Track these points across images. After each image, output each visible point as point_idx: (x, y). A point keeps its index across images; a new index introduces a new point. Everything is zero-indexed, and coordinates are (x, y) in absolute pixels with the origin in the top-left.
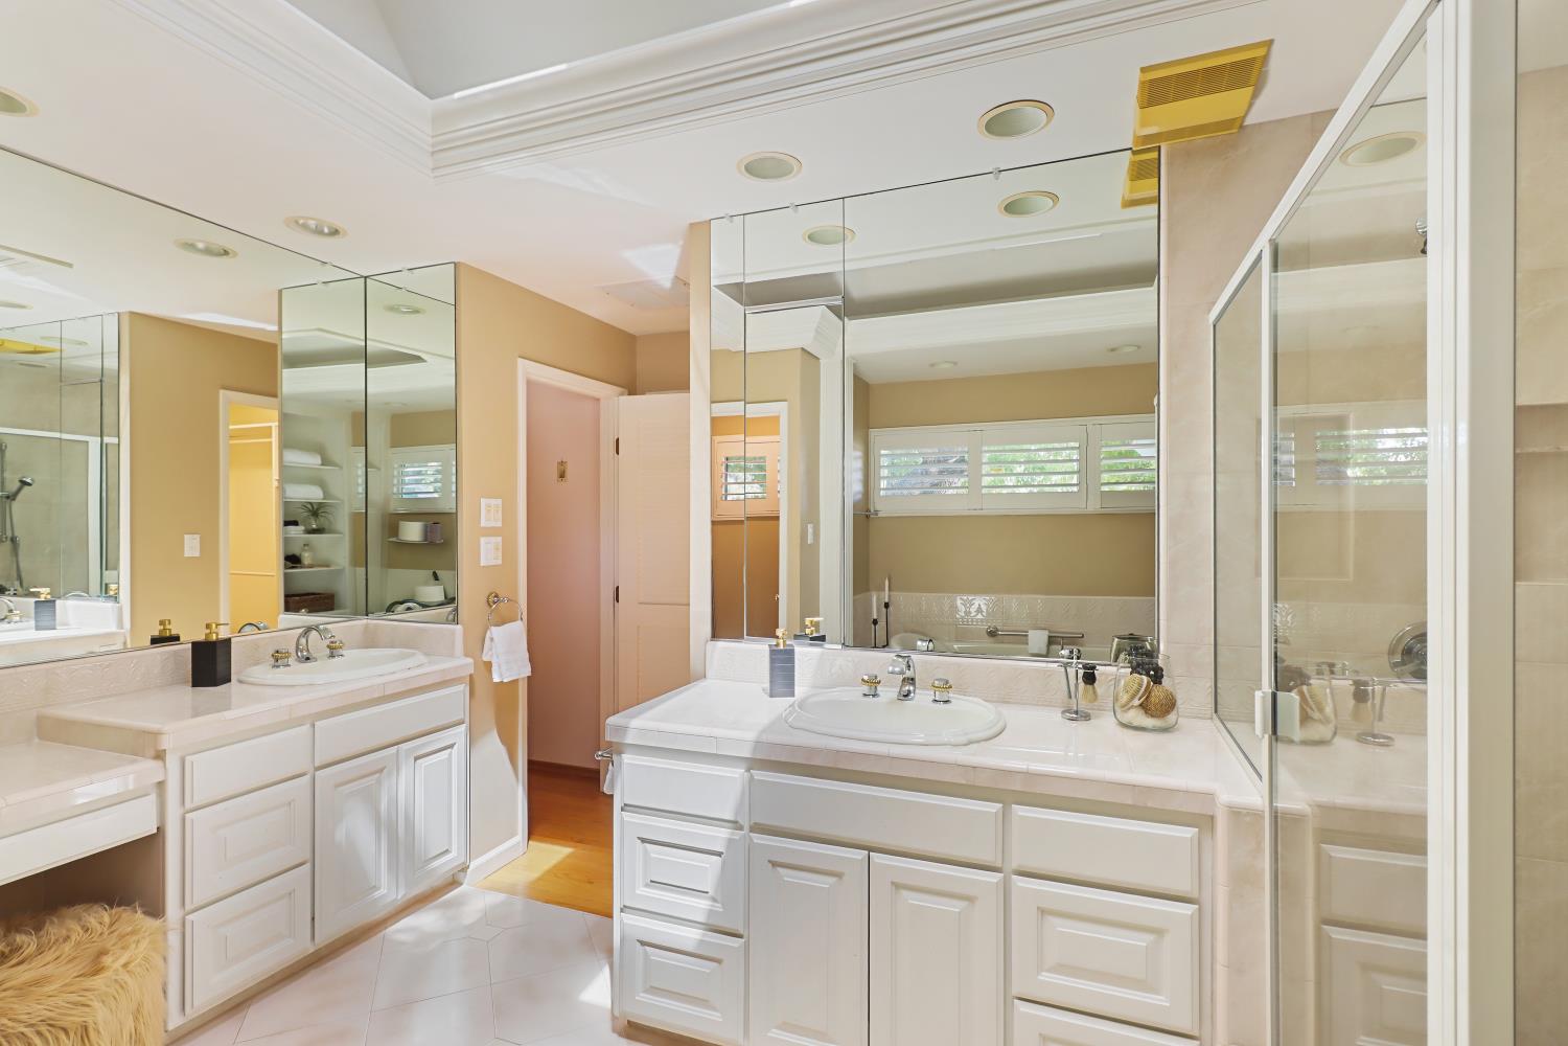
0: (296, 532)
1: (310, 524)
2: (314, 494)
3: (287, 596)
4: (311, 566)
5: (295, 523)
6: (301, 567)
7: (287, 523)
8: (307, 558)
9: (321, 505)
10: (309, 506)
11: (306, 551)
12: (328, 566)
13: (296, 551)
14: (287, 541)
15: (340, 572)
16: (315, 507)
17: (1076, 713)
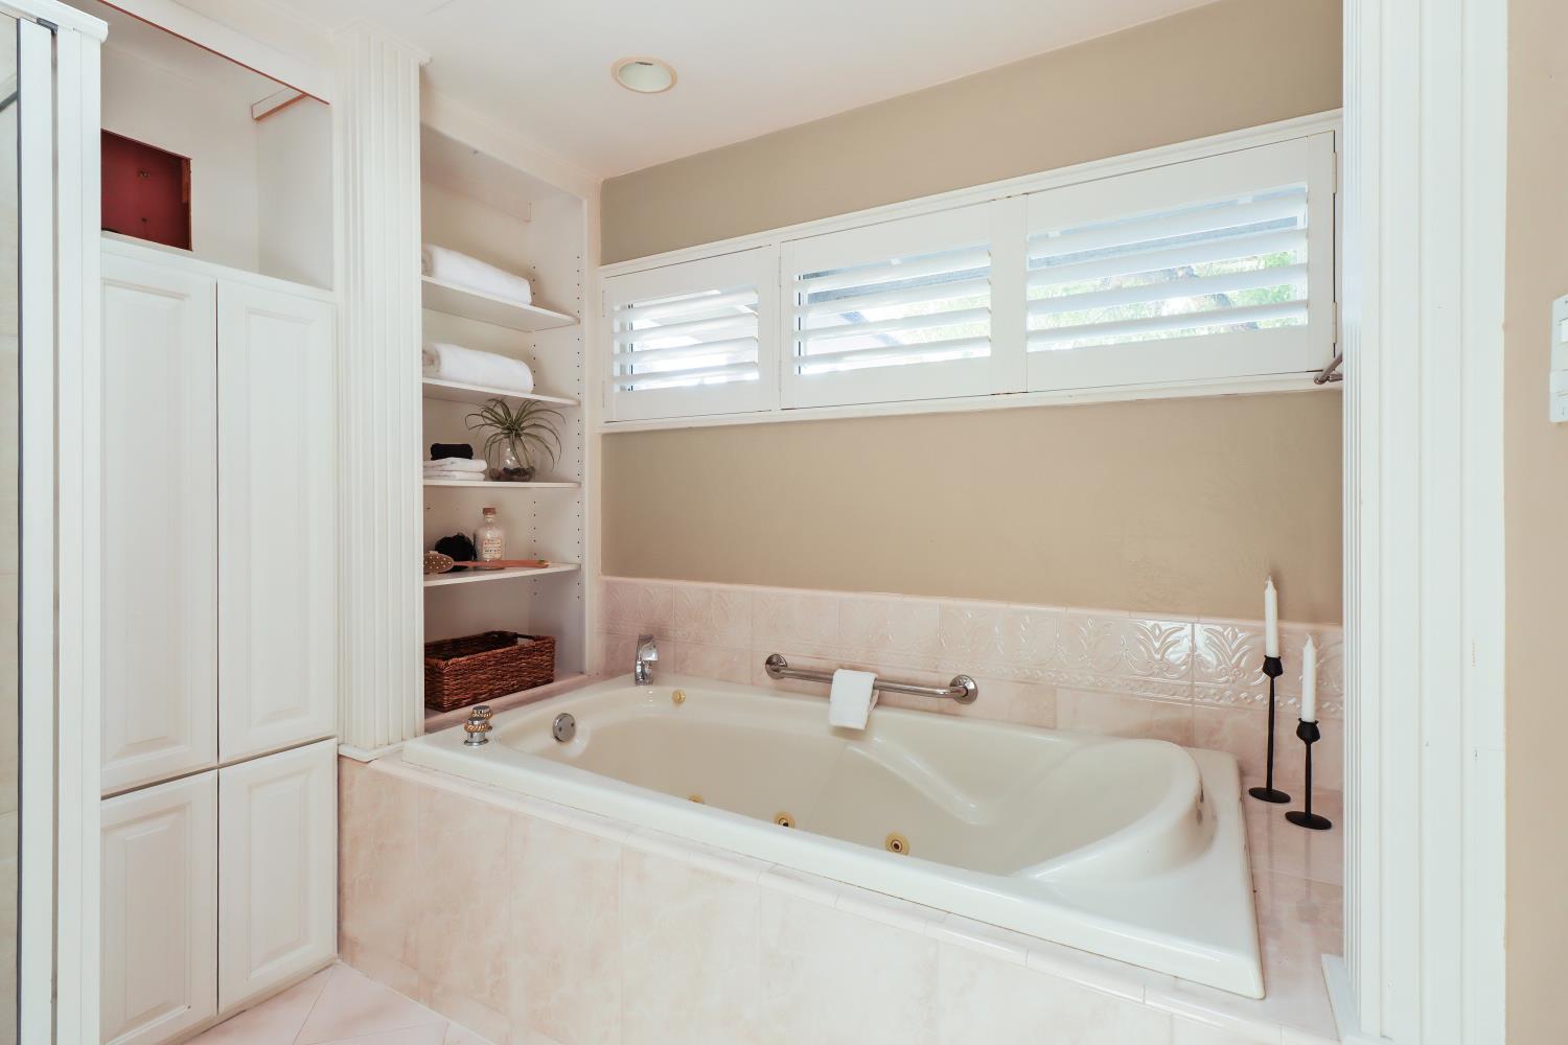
0: (464, 473)
1: (500, 456)
2: (510, 379)
3: (436, 651)
4: (499, 566)
5: (464, 452)
6: (476, 569)
7: (438, 452)
8: (491, 543)
9: (528, 408)
10: (500, 411)
11: (488, 525)
12: (541, 564)
13: (464, 522)
14: (435, 498)
15: (572, 576)
16: (514, 414)
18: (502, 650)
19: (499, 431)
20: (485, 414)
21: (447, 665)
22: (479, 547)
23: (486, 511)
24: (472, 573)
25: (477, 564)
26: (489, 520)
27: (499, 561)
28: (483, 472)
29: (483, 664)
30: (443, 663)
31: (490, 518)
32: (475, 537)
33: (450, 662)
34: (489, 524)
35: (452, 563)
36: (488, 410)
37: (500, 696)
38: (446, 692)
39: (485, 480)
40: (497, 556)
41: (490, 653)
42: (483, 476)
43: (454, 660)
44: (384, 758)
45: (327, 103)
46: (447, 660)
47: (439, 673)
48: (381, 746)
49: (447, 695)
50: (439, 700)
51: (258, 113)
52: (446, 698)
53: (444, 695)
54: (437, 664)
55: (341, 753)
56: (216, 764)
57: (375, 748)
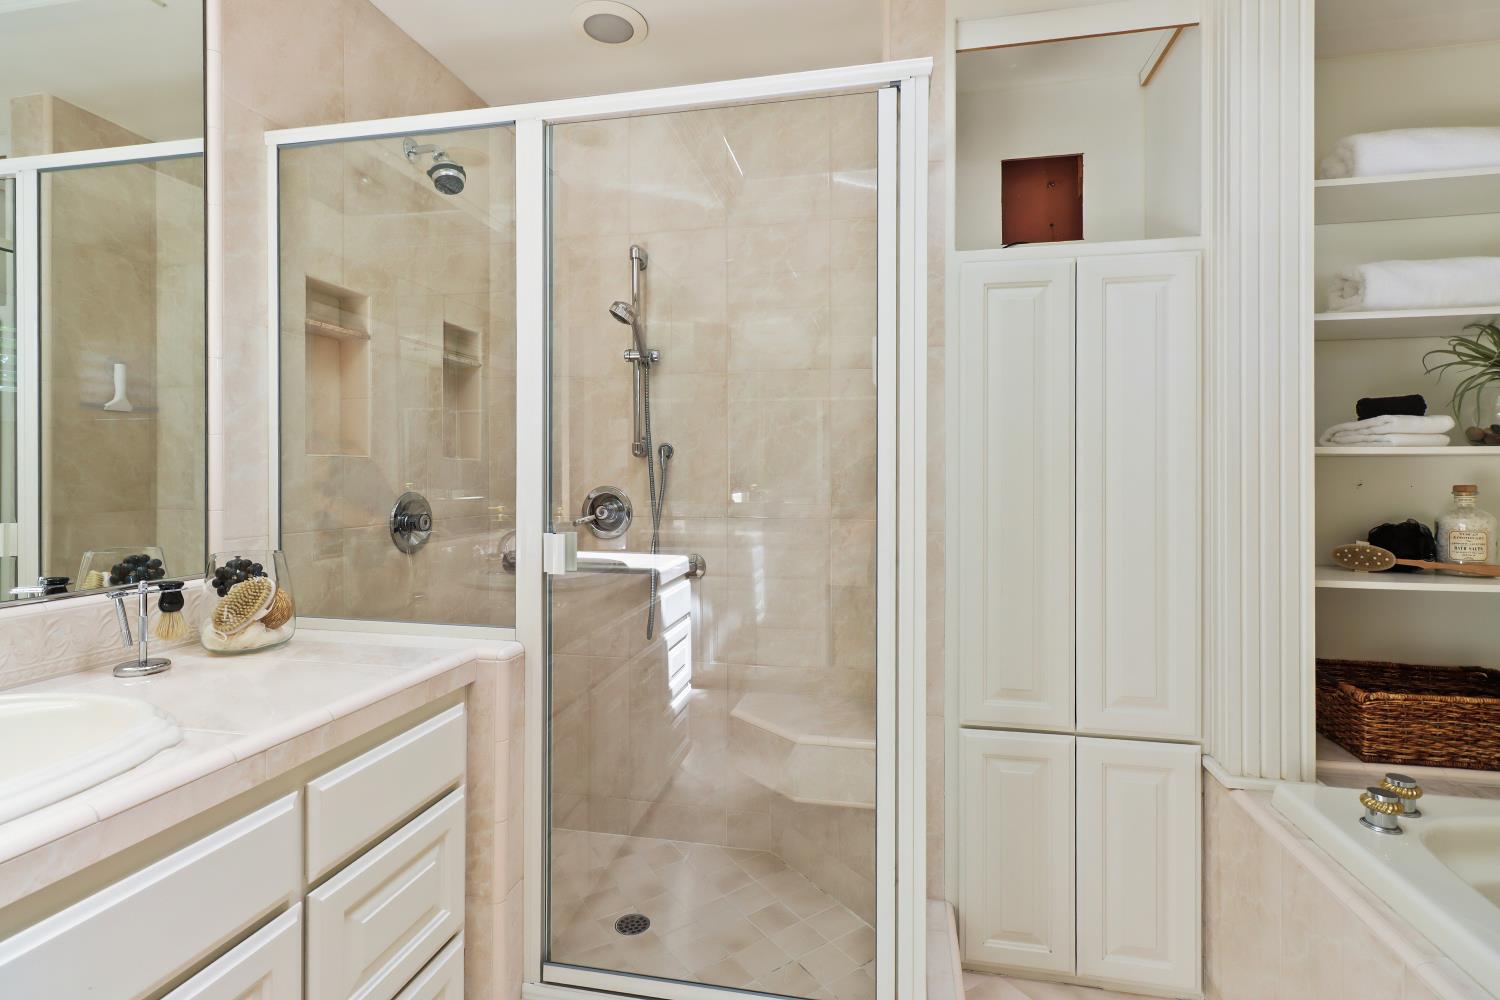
0: (1411, 436)
1: (1480, 408)
8: (1466, 537)
10: (1486, 339)
11: (1461, 510)
13: (1418, 504)
14: (1336, 472)
17: (145, 663)
18: (1475, 700)
19: (1480, 369)
20: (1460, 349)
21: (1367, 698)
22: (1443, 541)
23: (1458, 490)
24: (1433, 577)
25: (1440, 566)
26: (1464, 504)
27: (1481, 564)
28: (1447, 434)
29: (1436, 713)
30: (1361, 695)
31: (1466, 500)
32: (1437, 526)
33: (1373, 696)
34: (1463, 508)
35: (1393, 560)
36: (1463, 342)
37: (1469, 767)
38: (1367, 736)
39: (1450, 445)
40: (1479, 557)
41: (1448, 699)
42: (1447, 439)
43: (1381, 695)
44: (1251, 792)
45: (1197, 24)
46: (1371, 692)
47: (1356, 706)
48: (1250, 776)
49: (1368, 740)
50: (1356, 742)
51: (1144, 77)
52: (1366, 743)
53: (1363, 738)
54: (1353, 694)
55: (1205, 765)
56: (1072, 730)
57: (1242, 776)
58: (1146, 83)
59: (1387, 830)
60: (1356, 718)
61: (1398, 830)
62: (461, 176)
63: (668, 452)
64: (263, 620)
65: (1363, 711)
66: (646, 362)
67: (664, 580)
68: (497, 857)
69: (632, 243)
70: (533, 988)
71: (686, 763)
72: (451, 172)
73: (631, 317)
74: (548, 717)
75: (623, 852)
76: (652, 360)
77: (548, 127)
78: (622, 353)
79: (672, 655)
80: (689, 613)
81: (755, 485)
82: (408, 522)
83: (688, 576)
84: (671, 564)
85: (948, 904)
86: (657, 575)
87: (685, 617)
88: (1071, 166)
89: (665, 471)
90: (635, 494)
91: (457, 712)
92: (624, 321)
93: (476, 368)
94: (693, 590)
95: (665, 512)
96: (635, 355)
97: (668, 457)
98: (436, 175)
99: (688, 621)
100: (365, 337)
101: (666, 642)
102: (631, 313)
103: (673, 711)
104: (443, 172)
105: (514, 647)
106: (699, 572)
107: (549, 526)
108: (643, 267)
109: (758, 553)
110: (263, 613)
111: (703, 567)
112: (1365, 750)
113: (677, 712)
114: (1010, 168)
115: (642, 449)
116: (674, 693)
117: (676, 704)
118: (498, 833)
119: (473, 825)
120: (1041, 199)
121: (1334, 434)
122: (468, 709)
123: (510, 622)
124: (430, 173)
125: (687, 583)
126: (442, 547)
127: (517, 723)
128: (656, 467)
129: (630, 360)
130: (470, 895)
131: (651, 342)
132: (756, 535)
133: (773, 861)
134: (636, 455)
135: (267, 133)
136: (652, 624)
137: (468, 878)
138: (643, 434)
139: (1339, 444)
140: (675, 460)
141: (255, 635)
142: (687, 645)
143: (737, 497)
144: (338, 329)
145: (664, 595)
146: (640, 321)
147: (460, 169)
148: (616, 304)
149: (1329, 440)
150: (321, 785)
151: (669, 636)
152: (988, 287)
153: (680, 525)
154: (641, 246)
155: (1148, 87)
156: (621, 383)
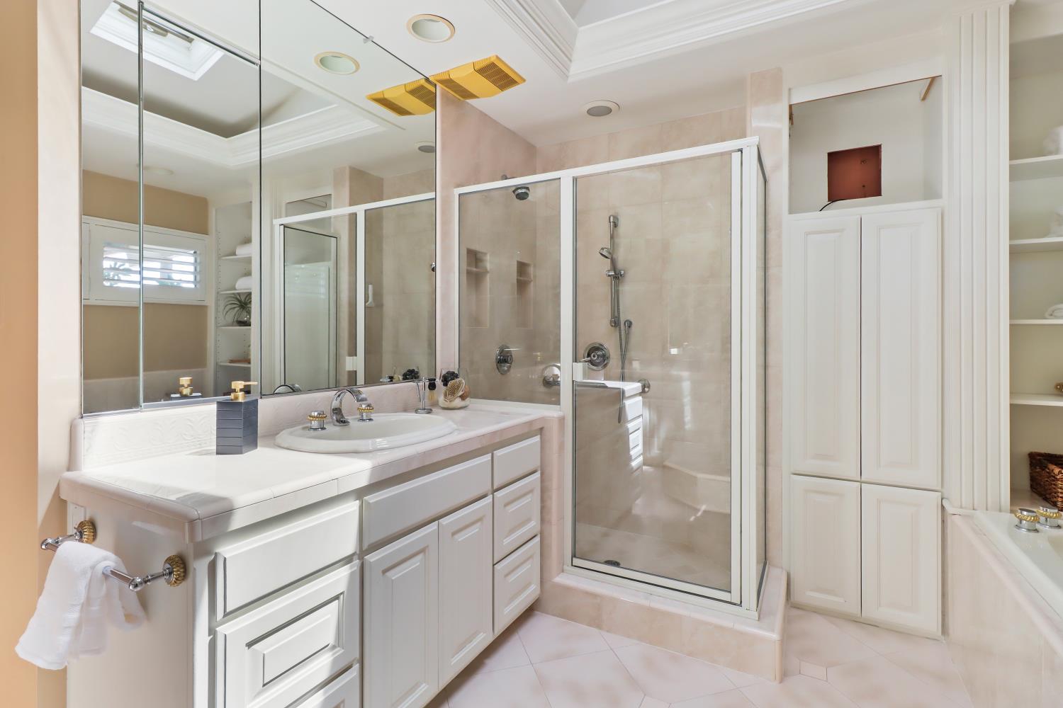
17: (425, 409)
21: (1060, 472)
30: (1058, 471)
38: (1060, 494)
45: (941, 76)
47: (1054, 477)
48: (966, 508)
49: (1061, 497)
50: (1055, 500)
51: (922, 96)
52: (1060, 499)
53: (1058, 497)
54: (1053, 470)
55: (944, 504)
56: (859, 479)
57: (961, 507)
58: (924, 99)
59: (1029, 530)
60: (1054, 484)
61: (1036, 531)
62: (527, 191)
63: (629, 324)
64: (460, 397)
65: (1058, 480)
66: (617, 277)
67: (627, 395)
68: (554, 504)
69: (610, 214)
70: (568, 568)
71: (638, 502)
72: (523, 191)
73: (610, 256)
74: (575, 451)
75: (606, 535)
76: (621, 275)
77: (575, 180)
78: (605, 272)
79: (631, 437)
80: (642, 415)
81: (686, 343)
82: (504, 359)
83: (640, 394)
84: (631, 387)
85: (784, 572)
86: (624, 392)
87: (639, 416)
88: (875, 151)
89: (628, 335)
90: (612, 347)
91: (537, 439)
92: (607, 257)
93: (530, 282)
94: (644, 403)
95: (628, 356)
96: (612, 273)
97: (629, 327)
98: (517, 192)
99: (640, 420)
100: (487, 272)
101: (628, 429)
102: (610, 253)
103: (632, 468)
104: (520, 191)
105: (561, 414)
106: (646, 389)
107: (576, 360)
108: (616, 225)
109: (686, 386)
110: (461, 393)
111: (649, 387)
112: (1059, 504)
113: (635, 468)
114: (833, 157)
115: (615, 323)
116: (633, 458)
117: (634, 464)
118: (554, 494)
119: (544, 490)
120: (855, 172)
121: (1053, 312)
122: (541, 438)
123: (558, 402)
124: (514, 192)
125: (640, 398)
126: (516, 373)
127: (562, 446)
128: (623, 332)
129: (609, 275)
130: (543, 520)
131: (620, 265)
132: (685, 374)
133: (688, 548)
134: (612, 326)
135: (455, 189)
136: (620, 416)
137: (542, 513)
138: (616, 314)
139: (1057, 317)
140: (633, 327)
141: (458, 402)
142: (640, 433)
143: (674, 351)
144: (474, 269)
145: (628, 403)
146: (614, 256)
147: (528, 188)
148: (603, 249)
149: (1051, 315)
150: (498, 453)
151: (631, 426)
152: (808, 234)
153: (636, 365)
154: (614, 214)
155: (926, 101)
156: (604, 289)
